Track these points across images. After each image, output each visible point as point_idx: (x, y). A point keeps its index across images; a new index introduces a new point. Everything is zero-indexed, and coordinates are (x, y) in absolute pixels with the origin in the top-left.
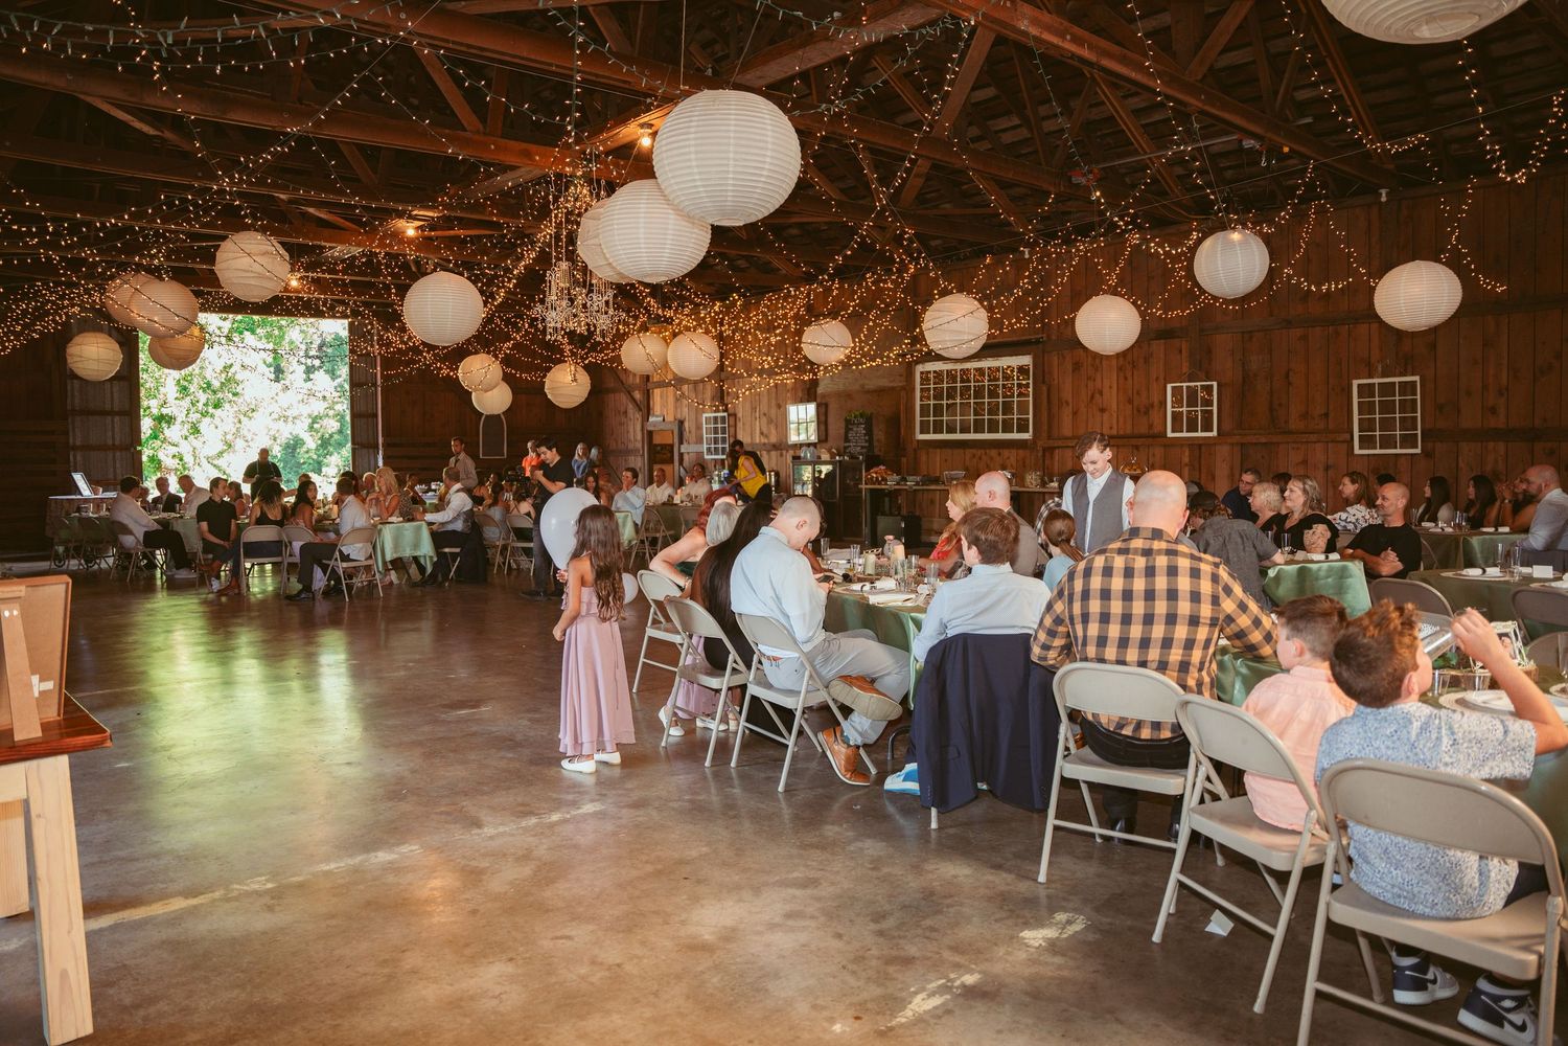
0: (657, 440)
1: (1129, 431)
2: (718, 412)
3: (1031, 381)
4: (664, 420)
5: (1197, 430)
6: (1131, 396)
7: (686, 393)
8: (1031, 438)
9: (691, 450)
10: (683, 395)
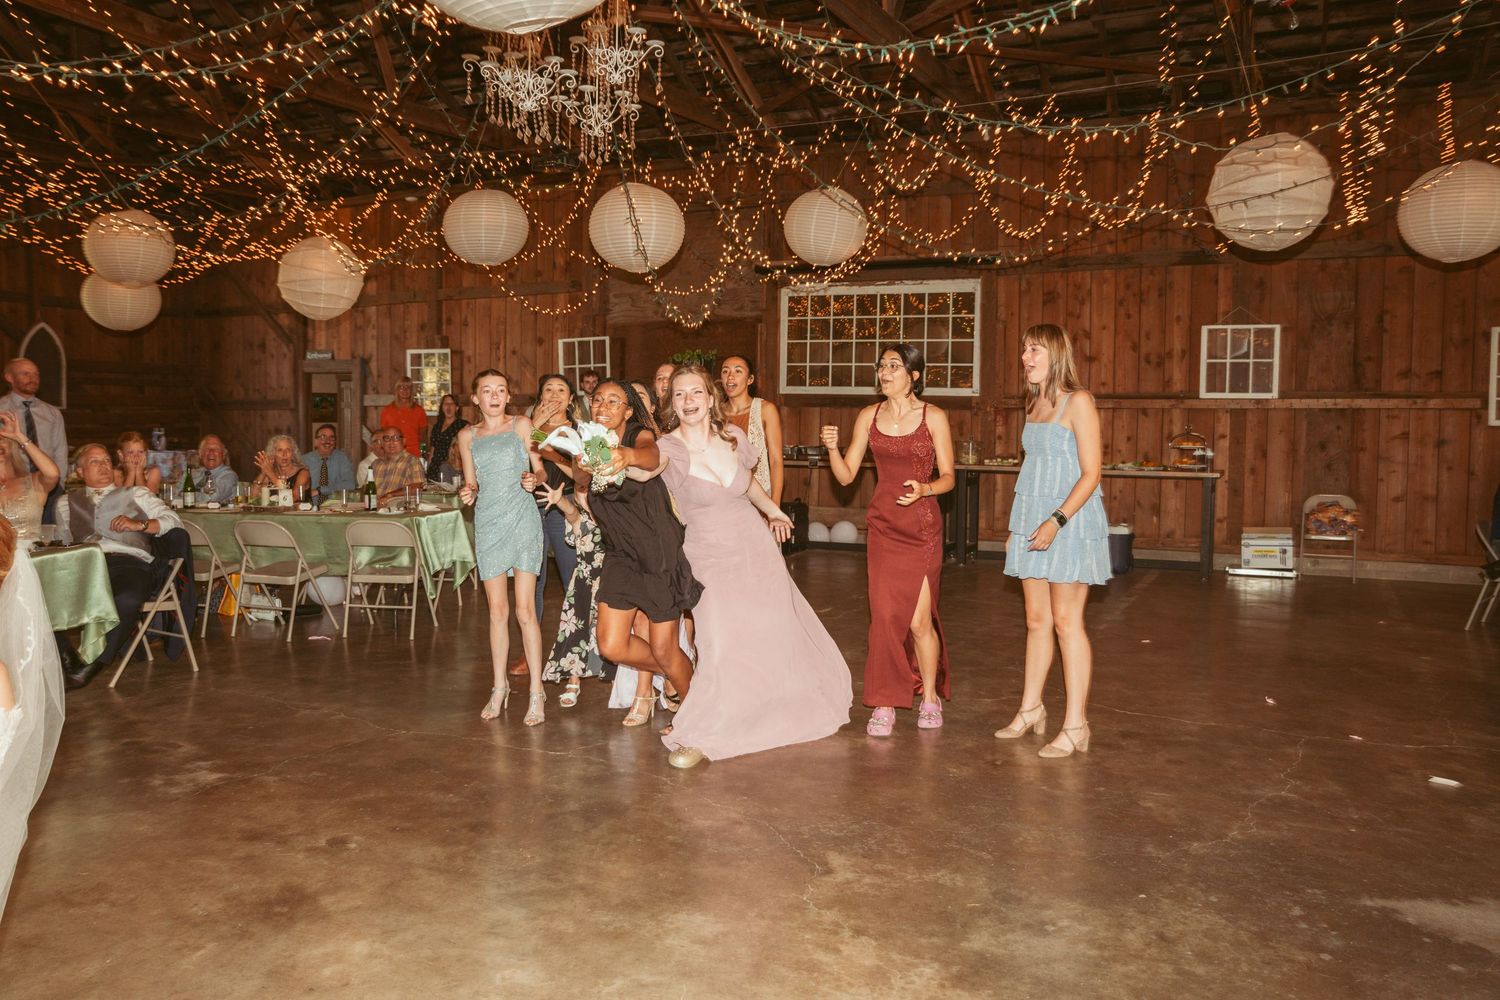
0: (317, 386)
1: (1130, 388)
2: (433, 347)
3: (977, 316)
4: (333, 357)
5: (1246, 390)
6: (1137, 340)
7: (374, 318)
8: (977, 395)
9: (381, 403)
10: (369, 321)
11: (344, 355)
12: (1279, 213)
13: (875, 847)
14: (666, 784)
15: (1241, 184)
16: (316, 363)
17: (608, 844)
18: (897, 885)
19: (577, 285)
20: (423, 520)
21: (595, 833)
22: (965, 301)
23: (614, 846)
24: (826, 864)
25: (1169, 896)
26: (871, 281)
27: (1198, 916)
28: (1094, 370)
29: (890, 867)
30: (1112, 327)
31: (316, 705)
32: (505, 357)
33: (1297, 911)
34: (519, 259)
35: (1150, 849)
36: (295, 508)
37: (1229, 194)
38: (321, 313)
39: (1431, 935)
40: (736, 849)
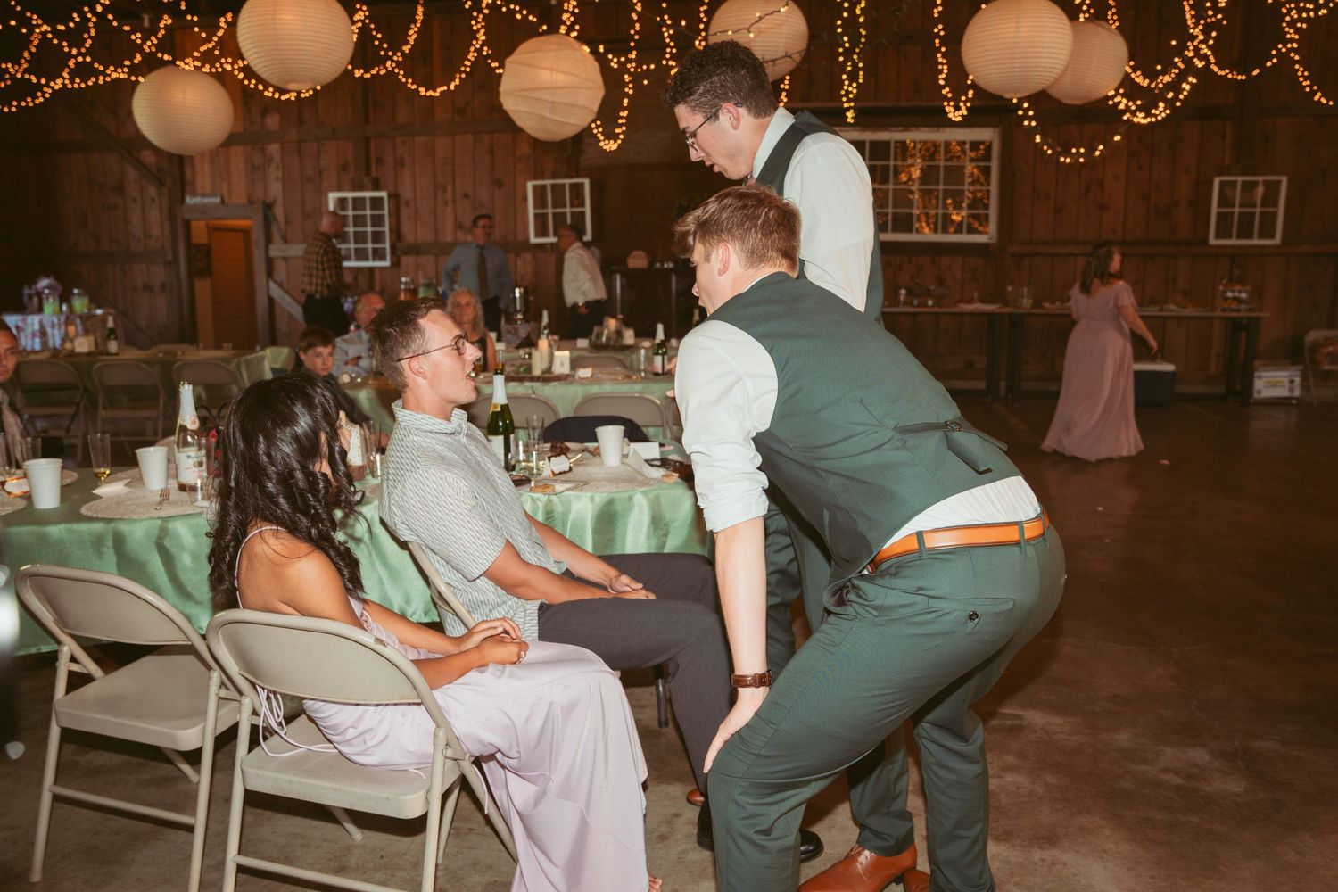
0: (195, 235)
1: (1141, 235)
2: (363, 190)
3: (995, 165)
4: (223, 201)
5: (1250, 236)
6: (1147, 190)
7: (277, 157)
8: (994, 241)
9: (292, 254)
10: (271, 160)
11: (239, 198)
16: (200, 208)
22: (982, 146)
28: (1104, 218)
32: (454, 200)
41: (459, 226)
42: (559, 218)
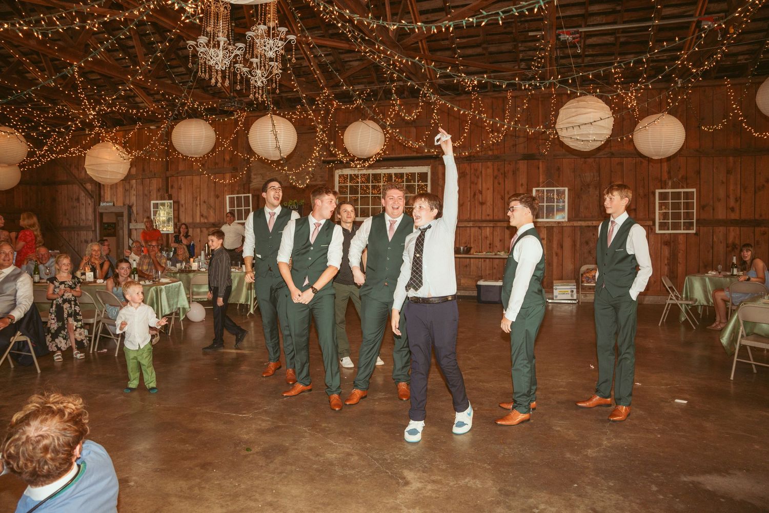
0: (105, 220)
2: (164, 200)
3: (429, 183)
4: (114, 205)
5: (552, 217)
6: (503, 194)
7: (134, 186)
9: (138, 227)
10: (132, 187)
11: (120, 204)
12: (591, 132)
13: (427, 465)
14: (306, 432)
15: (573, 118)
16: (106, 208)
17: (281, 473)
18: (446, 490)
19: (235, 169)
20: (163, 287)
21: (272, 466)
22: (423, 176)
23: (285, 474)
24: (404, 478)
25: (589, 484)
26: (379, 167)
27: (608, 496)
28: (484, 209)
29: (439, 478)
30: (492, 189)
31: (107, 391)
32: (200, 204)
33: (654, 488)
34: (208, 156)
35: (568, 455)
36: (95, 282)
37: (568, 123)
38: (108, 181)
39: (723, 497)
40: (353, 472)
41: (202, 216)
42: (240, 212)
